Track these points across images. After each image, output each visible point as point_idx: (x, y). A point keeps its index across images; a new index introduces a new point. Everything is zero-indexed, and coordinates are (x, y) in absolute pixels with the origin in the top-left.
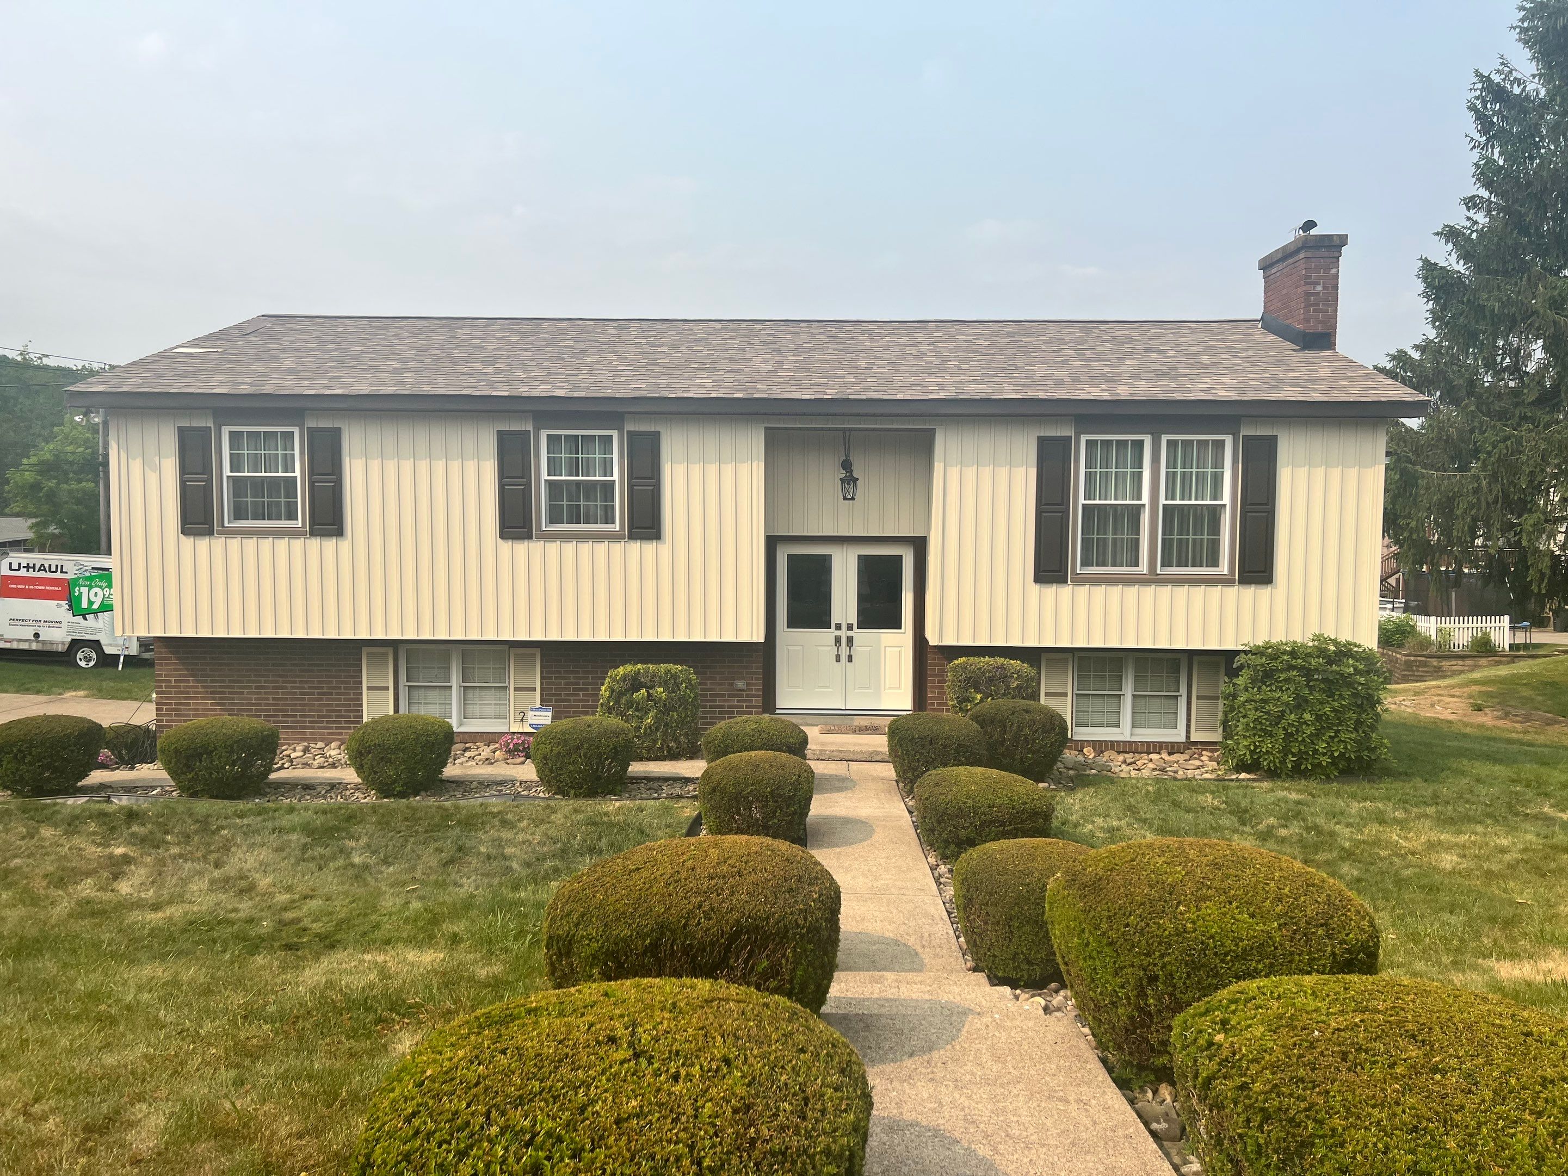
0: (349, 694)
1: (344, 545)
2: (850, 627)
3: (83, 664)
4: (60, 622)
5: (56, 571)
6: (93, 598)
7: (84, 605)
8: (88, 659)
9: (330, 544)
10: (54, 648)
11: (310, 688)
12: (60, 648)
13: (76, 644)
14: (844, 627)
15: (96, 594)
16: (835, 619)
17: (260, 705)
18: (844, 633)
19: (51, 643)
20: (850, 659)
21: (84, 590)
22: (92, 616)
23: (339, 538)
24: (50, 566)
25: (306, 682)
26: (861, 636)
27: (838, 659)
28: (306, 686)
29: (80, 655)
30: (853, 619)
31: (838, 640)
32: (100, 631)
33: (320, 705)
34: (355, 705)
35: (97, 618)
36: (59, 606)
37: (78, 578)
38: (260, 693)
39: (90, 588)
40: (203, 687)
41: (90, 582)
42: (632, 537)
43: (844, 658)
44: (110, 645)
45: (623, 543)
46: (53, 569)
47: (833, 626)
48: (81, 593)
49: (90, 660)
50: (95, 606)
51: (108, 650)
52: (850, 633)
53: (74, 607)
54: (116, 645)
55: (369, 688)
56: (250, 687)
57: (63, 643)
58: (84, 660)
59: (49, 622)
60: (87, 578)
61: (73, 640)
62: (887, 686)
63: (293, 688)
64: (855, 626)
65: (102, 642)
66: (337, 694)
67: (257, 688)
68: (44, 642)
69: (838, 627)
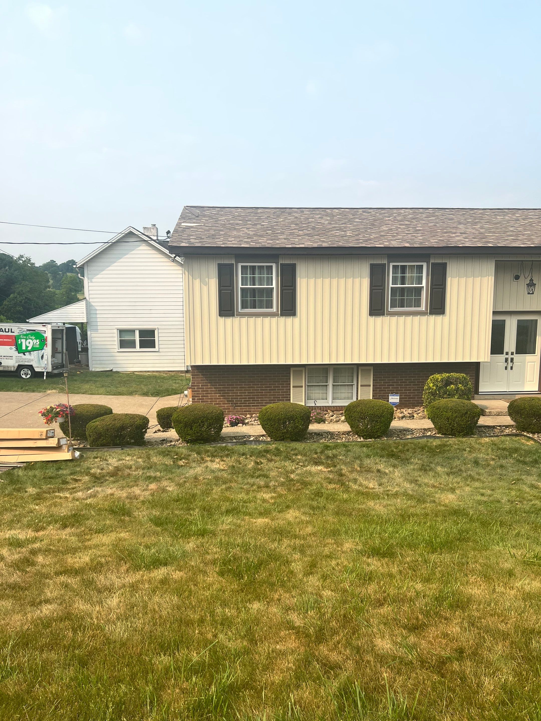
0: (284, 390)
1: (296, 320)
2: (512, 354)
3: (24, 376)
4: (12, 357)
5: (8, 332)
6: (28, 345)
7: (24, 348)
8: (26, 374)
9: (289, 320)
10: (10, 369)
11: (265, 387)
12: (12, 369)
13: (21, 367)
14: (510, 353)
15: (29, 343)
16: (506, 350)
17: (242, 396)
18: (510, 356)
19: (8, 367)
20: (512, 368)
21: (23, 341)
22: (28, 353)
23: (294, 317)
24: (5, 329)
25: (264, 385)
26: (518, 358)
27: (506, 368)
28: (264, 386)
29: (22, 372)
30: (514, 350)
31: (506, 360)
32: (32, 360)
33: (269, 395)
34: (286, 395)
35: (30, 354)
36: (11, 349)
37: (20, 335)
38: (242, 390)
39: (26, 339)
40: (215, 388)
41: (26, 337)
42: (432, 313)
43: (509, 368)
44: (38, 367)
45: (426, 316)
46: (7, 330)
47: (505, 353)
48: (22, 342)
49: (27, 375)
50: (29, 348)
51: (37, 370)
52: (512, 356)
53: (18, 349)
54: (41, 367)
55: (293, 387)
56: (238, 388)
57: (14, 367)
58: (25, 375)
59: (6, 356)
60: (24, 335)
61: (19, 365)
62: (528, 380)
63: (257, 387)
64: (515, 353)
65: (34, 366)
66: (278, 390)
67: (240, 388)
68: (4, 367)
69: (507, 354)
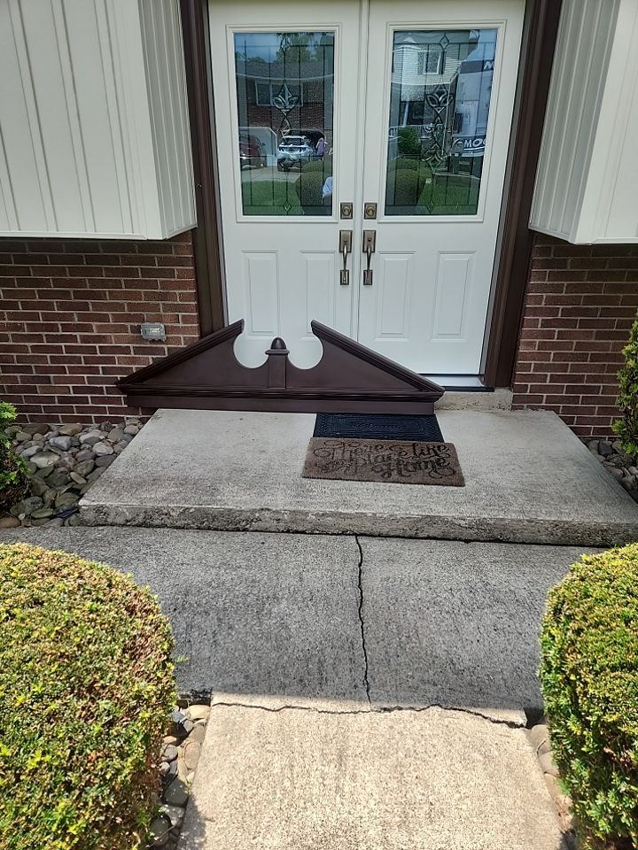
2: (370, 212)
14: (358, 211)
16: (340, 194)
18: (357, 226)
20: (368, 278)
27: (344, 279)
30: (378, 195)
31: (345, 242)
43: (356, 277)
47: (336, 209)
52: (370, 225)
64: (382, 209)
69: (347, 211)
